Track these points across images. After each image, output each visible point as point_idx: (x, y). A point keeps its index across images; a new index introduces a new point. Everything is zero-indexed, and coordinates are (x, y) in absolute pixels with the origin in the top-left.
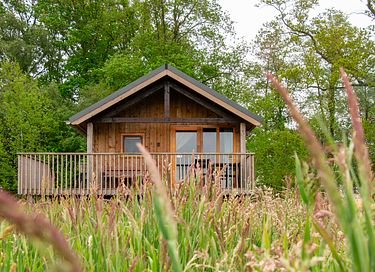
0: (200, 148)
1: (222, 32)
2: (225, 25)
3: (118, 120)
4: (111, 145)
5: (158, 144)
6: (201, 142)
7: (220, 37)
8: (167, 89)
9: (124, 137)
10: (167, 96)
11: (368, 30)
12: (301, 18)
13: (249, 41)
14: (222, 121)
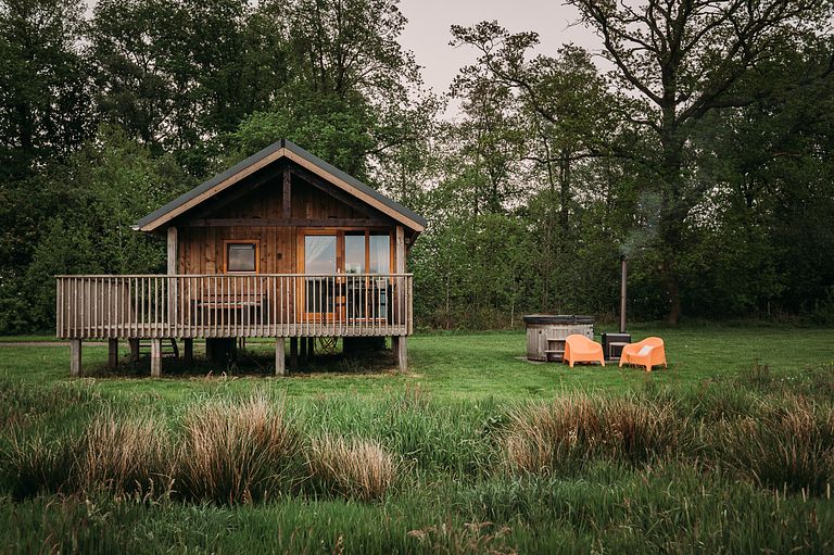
0: (340, 261)
1: (403, 81)
2: (409, 71)
3: (214, 223)
4: (209, 257)
5: (279, 256)
6: (343, 253)
7: (401, 88)
8: (287, 175)
9: (229, 245)
10: (287, 187)
11: (608, 78)
12: (513, 61)
13: (440, 94)
14: (370, 223)
